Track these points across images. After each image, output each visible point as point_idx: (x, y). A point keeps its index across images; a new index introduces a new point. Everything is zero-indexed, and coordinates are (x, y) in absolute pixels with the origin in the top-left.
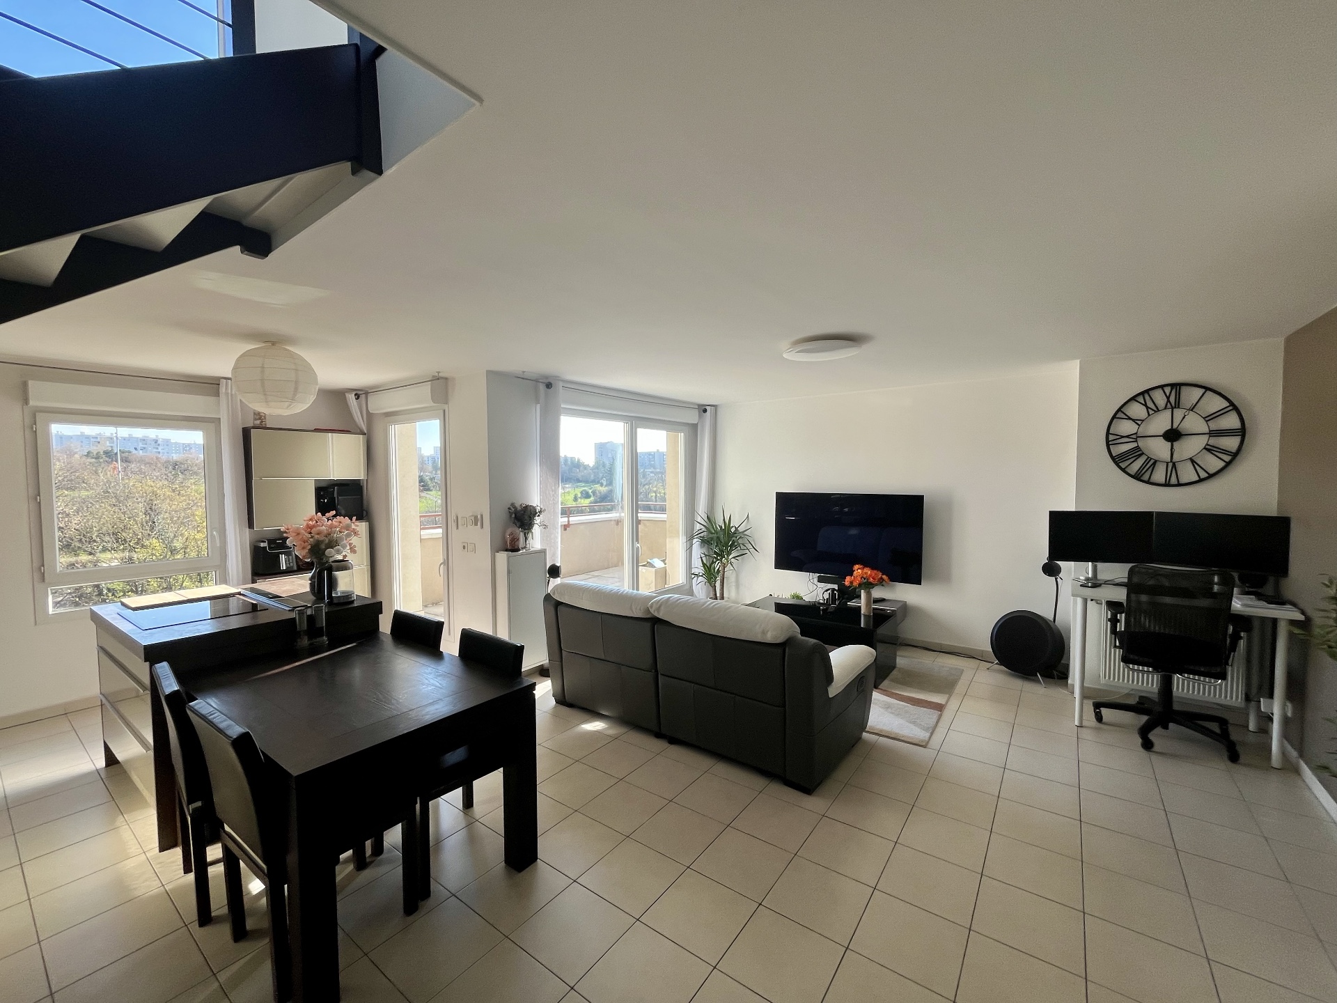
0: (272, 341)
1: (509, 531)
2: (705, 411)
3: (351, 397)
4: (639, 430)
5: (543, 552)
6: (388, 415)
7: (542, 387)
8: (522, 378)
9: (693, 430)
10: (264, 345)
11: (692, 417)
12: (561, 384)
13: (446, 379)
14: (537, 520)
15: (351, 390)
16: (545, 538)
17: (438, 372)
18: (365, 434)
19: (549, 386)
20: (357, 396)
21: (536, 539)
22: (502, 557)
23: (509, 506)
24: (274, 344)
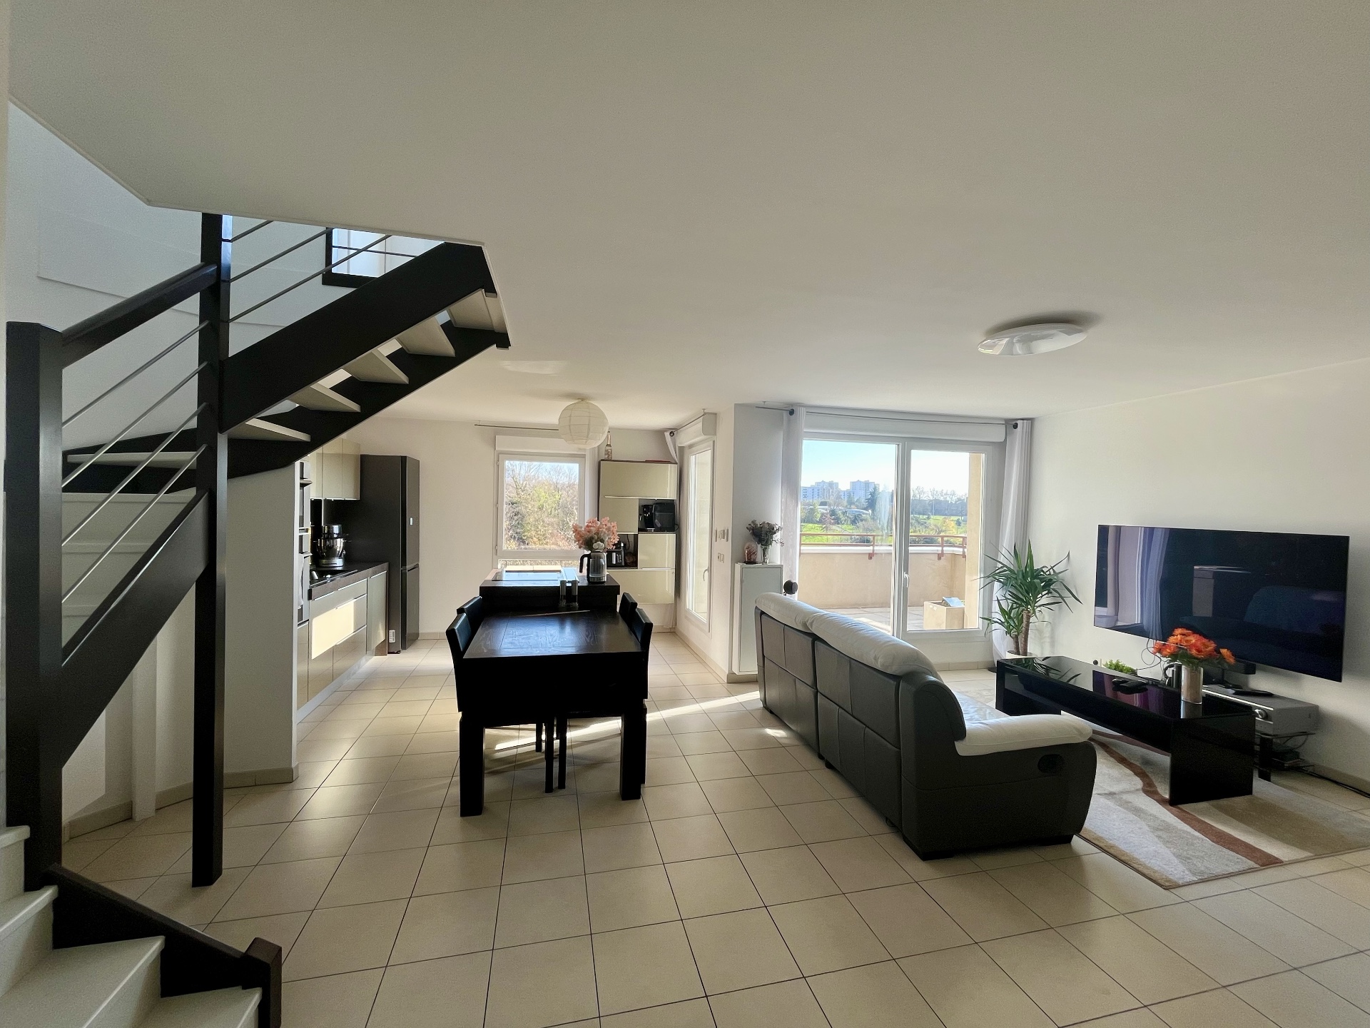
0: (582, 398)
1: (747, 545)
2: (1016, 426)
3: (667, 434)
4: (913, 452)
5: (780, 567)
6: (691, 446)
7: (786, 414)
8: (763, 407)
9: (999, 451)
10: (577, 401)
11: (998, 435)
12: (803, 410)
13: (716, 414)
14: (777, 536)
15: (666, 430)
16: (784, 555)
17: (704, 409)
18: (676, 463)
19: (792, 412)
20: (672, 434)
21: (776, 553)
22: (738, 566)
23: (750, 523)
24: (583, 400)
